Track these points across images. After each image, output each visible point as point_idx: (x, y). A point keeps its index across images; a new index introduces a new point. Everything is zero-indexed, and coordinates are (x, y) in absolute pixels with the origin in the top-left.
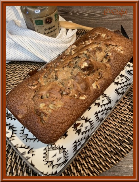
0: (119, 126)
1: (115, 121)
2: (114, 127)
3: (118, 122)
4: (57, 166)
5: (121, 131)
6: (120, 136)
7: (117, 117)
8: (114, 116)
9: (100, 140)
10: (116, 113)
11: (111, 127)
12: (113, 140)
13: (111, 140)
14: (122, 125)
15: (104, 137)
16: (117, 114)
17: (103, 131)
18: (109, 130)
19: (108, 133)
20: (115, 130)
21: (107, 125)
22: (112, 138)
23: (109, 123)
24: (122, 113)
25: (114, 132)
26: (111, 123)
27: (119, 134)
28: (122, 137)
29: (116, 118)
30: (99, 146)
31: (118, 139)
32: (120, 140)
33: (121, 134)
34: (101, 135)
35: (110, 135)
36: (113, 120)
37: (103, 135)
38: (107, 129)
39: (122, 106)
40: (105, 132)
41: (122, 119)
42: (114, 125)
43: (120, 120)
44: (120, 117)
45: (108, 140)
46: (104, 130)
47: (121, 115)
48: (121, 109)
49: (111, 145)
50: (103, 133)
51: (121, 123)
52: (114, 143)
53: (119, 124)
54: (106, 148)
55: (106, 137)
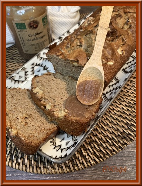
0: (126, 110)
1: (122, 105)
2: (121, 111)
3: (125, 105)
4: (66, 149)
5: (129, 114)
6: (128, 120)
7: (124, 101)
8: (121, 99)
9: (106, 124)
10: (122, 96)
11: (118, 111)
12: (120, 124)
13: (117, 124)
14: (129, 108)
15: (111, 121)
16: (124, 97)
17: (109, 115)
18: (115, 113)
19: (114, 117)
20: (122, 114)
21: (114, 109)
22: (119, 121)
23: (115, 107)
24: (130, 96)
25: (121, 116)
26: (117, 107)
27: (126, 117)
28: (129, 121)
29: (122, 102)
30: (106, 131)
31: (126, 123)
32: (127, 124)
33: (129, 117)
34: (107, 119)
35: (117, 119)
36: (119, 104)
37: (110, 119)
38: (113, 112)
39: (129, 89)
40: (111, 116)
41: (129, 102)
42: (121, 108)
43: (127, 103)
44: (128, 100)
45: (115, 124)
46: (111, 114)
47: (128, 98)
48: (128, 92)
49: (118, 129)
50: (109, 117)
51: (128, 106)
52: (121, 127)
53: (126, 107)
54: (113, 132)
55: (112, 121)
